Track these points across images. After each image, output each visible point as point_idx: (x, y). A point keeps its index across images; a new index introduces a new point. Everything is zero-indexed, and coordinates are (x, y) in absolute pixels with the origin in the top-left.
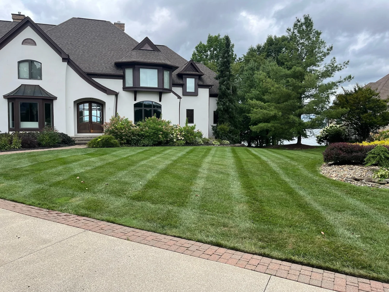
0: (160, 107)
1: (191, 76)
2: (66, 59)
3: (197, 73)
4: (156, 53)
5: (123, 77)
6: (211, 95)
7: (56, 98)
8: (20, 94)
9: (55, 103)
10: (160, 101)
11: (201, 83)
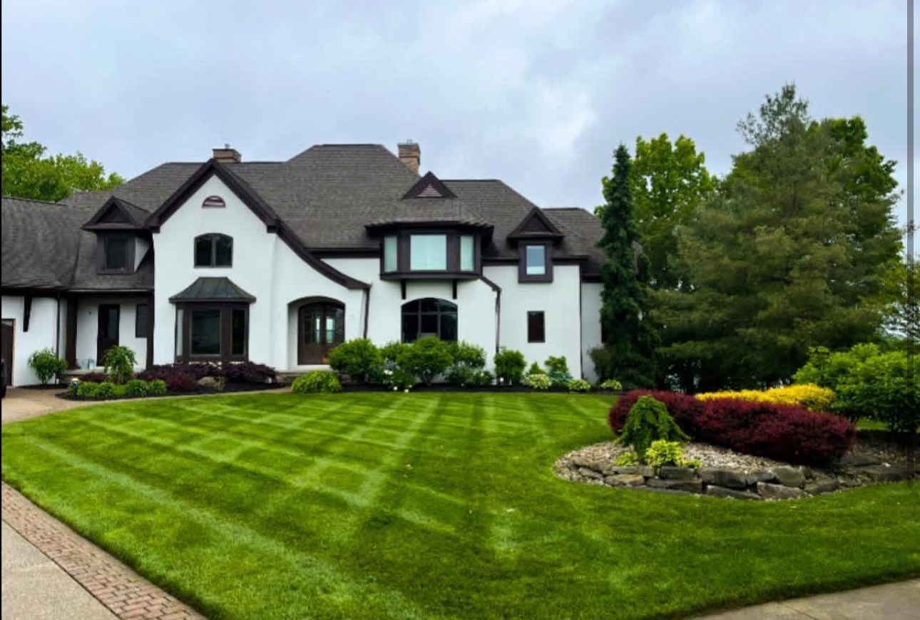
0: (454, 309)
1: (535, 240)
2: (276, 227)
3: (550, 233)
4: (447, 201)
5: (379, 253)
6: (585, 278)
7: (253, 300)
8: (193, 296)
9: (253, 309)
10: (455, 297)
11: (558, 254)
